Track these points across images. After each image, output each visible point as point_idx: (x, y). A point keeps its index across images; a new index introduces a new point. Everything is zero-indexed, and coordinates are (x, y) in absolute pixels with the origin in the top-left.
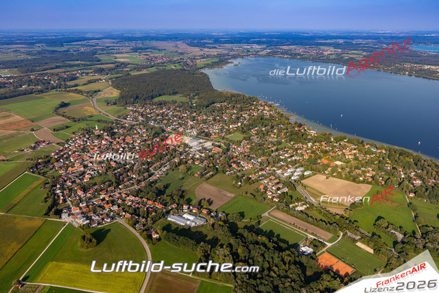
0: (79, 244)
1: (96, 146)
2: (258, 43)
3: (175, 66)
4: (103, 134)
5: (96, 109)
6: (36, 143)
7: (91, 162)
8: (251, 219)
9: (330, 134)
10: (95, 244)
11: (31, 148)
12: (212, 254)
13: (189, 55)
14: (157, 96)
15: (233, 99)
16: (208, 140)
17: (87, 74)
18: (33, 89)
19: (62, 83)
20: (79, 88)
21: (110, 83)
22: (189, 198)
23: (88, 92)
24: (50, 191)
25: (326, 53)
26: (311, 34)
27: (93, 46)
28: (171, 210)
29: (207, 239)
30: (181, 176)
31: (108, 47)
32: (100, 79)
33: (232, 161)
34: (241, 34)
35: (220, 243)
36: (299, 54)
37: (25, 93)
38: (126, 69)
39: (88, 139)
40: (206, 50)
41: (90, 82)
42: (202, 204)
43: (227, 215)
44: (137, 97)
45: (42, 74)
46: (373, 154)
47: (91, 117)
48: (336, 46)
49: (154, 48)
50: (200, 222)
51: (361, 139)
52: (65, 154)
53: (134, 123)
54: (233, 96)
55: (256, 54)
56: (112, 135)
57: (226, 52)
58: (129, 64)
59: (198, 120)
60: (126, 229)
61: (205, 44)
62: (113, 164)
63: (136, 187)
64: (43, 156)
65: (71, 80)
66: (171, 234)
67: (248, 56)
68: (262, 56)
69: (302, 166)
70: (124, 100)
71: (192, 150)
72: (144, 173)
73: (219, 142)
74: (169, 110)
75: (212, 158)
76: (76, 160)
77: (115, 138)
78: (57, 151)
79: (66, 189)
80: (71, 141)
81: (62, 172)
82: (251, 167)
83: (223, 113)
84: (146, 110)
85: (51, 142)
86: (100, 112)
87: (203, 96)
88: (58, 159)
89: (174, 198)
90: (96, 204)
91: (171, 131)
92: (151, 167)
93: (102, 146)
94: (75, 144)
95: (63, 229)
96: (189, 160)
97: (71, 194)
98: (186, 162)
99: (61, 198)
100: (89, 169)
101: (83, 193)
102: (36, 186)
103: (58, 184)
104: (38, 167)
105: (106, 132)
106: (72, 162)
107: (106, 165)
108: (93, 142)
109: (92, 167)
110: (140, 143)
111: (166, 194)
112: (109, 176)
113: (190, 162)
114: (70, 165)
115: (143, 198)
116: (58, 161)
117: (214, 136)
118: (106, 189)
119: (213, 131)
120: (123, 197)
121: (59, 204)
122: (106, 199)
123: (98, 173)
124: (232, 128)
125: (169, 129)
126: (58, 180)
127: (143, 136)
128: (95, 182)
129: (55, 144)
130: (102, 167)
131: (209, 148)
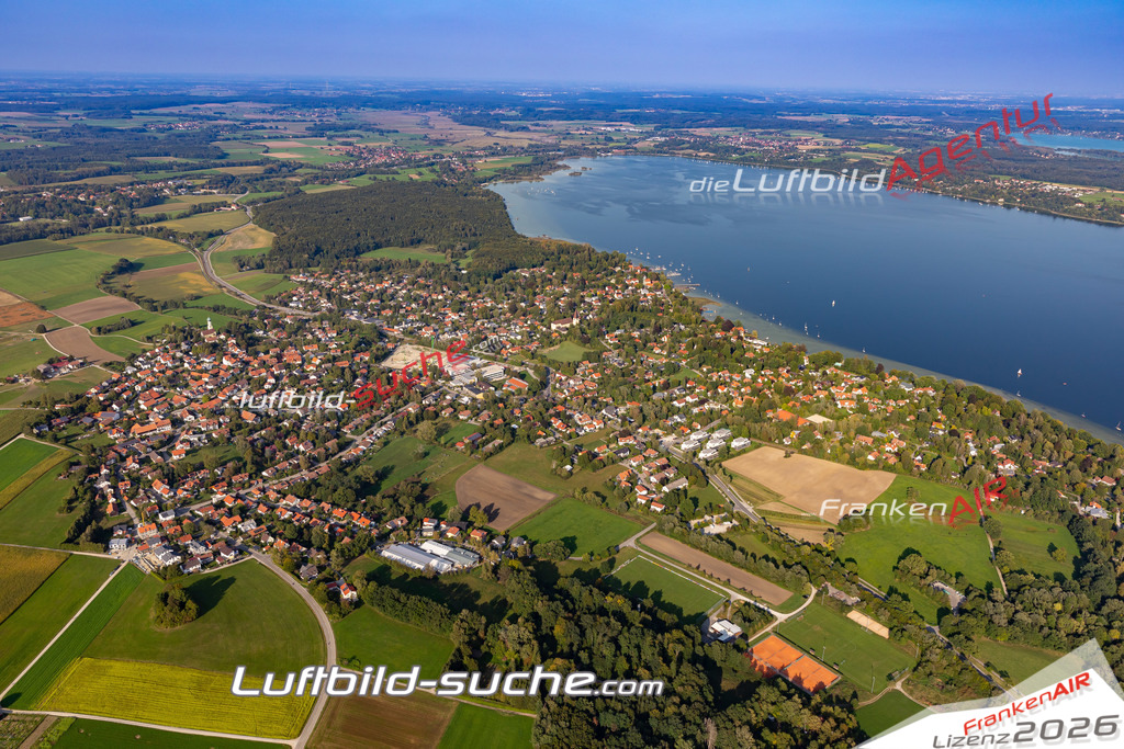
0: (153, 615)
1: (206, 371)
2: (635, 119)
3: (420, 174)
4: (225, 342)
5: (211, 280)
6: (51, 362)
7: (191, 413)
8: (592, 554)
9: (802, 349)
10: (193, 613)
11: (37, 374)
12: (490, 638)
13: (458, 147)
14: (369, 249)
15: (564, 258)
16: (495, 359)
17: (191, 189)
18: (47, 225)
19: (124, 212)
20: (167, 225)
21: (250, 213)
22: (440, 503)
23: (192, 236)
24: (82, 483)
25: (803, 148)
26: (768, 100)
27: (209, 118)
28: (391, 531)
29: (480, 602)
30: (421, 449)
31: (248, 122)
32: (225, 204)
33: (552, 411)
34: (592, 95)
35: (510, 613)
36: (736, 150)
37: (26, 236)
38: (294, 179)
39: (187, 353)
40: (502, 133)
41: (198, 210)
42: (471, 518)
43: (533, 544)
44: (318, 251)
45: (71, 189)
46: (903, 398)
47: (197, 298)
48: (830, 130)
49: (368, 127)
50: (464, 561)
51: (876, 361)
52: (124, 391)
53: (308, 315)
54: (563, 250)
55: (628, 147)
56: (249, 345)
57: (550, 141)
58: (301, 166)
59: (471, 309)
60: (273, 579)
61: (498, 118)
62: (249, 418)
63: (306, 475)
64: (66, 396)
65: (148, 205)
66: (387, 589)
67: (606, 151)
68: (644, 153)
69: (727, 426)
70: (283, 258)
71: (452, 384)
72: (326, 440)
73: (523, 364)
74: (399, 283)
75: (501, 405)
76: (153, 406)
77: (257, 353)
78: (105, 384)
79: (126, 478)
80: (141, 359)
81: (116, 435)
82: (600, 428)
83: (535, 294)
84: (339, 283)
85: (89, 360)
86: (221, 286)
87: (488, 249)
88: (107, 403)
89: (400, 501)
90: (199, 516)
91: (402, 336)
92: (345, 424)
93: (222, 373)
94: (153, 366)
95: (112, 577)
96: (443, 409)
97: (137, 492)
98: (437, 414)
99: (109, 502)
100: (185, 430)
101: (168, 487)
102: (46, 469)
103: (104, 466)
104: (54, 423)
105: (234, 336)
106: (142, 411)
107: (230, 419)
108: (198, 360)
109: (194, 425)
110: (321, 367)
111: (381, 493)
112: (237, 448)
113: (445, 414)
114: (137, 419)
115: (321, 502)
116: (105, 408)
117: (510, 350)
118: (227, 480)
119: (508, 337)
120: (270, 500)
121: (105, 515)
122: (227, 503)
123: (209, 440)
124: (557, 332)
125: (395, 332)
126: (104, 455)
127: (330, 349)
128: (199, 462)
129: (101, 366)
130: (220, 424)
131: (497, 379)
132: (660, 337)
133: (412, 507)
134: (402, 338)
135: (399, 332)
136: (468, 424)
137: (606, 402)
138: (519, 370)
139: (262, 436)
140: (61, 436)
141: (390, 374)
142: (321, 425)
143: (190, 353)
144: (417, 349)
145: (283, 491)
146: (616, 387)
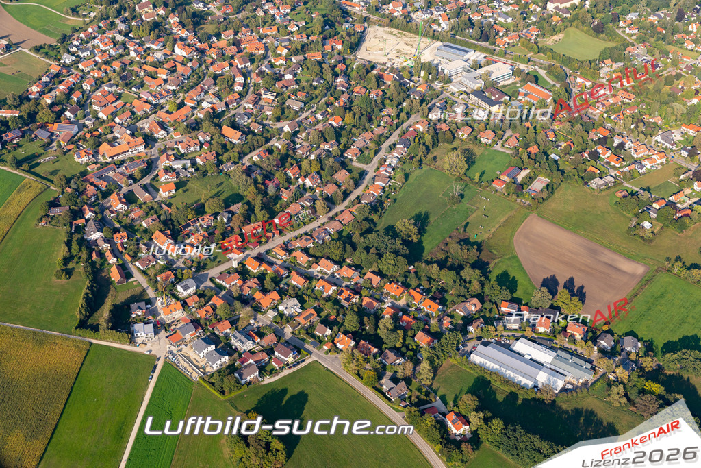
1: (158, 64)
4: (165, 18)
7: (162, 125)
10: (281, 457)
16: (493, 52)
22: (506, 275)
24: (71, 235)
30: (458, 189)
33: (593, 136)
39: (126, 35)
52: (71, 90)
56: (196, 24)
62: (234, 136)
63: (325, 225)
71: (453, 88)
72: (333, 171)
73: (528, 60)
75: (528, 124)
76: (114, 114)
77: (209, 37)
78: (45, 79)
79: (117, 225)
80: (75, 43)
81: (84, 159)
82: (662, 164)
85: (14, 41)
88: (57, 109)
89: (462, 273)
90: (225, 288)
92: (347, 147)
93: (179, 66)
94: (93, 54)
95: (152, 383)
96: (458, 127)
97: (138, 248)
98: (453, 134)
99: (110, 262)
100: (162, 152)
101: (172, 242)
102: (20, 210)
103: (86, 206)
104: (5, 138)
105: (173, 11)
106: (102, 122)
107: (211, 137)
108: (145, 47)
109: (171, 144)
110: (291, 60)
111: (426, 255)
112: (232, 181)
113: (463, 135)
114: (100, 134)
115: (362, 268)
116: (58, 116)
117: (507, 39)
118: (237, 230)
119: (496, 19)
120: (300, 265)
121: (112, 283)
122: (250, 268)
123: (195, 167)
124: (557, 14)
125: (357, 8)
126: (81, 190)
127: (292, 33)
128: (196, 202)
129: (30, 51)
130: (202, 145)
131: (507, 83)
132: (688, 25)
133: (482, 285)
134: (367, 15)
135: (361, 8)
136: (495, 150)
137: (655, 124)
138: (526, 69)
139: (255, 164)
140: (19, 158)
141: (375, 72)
142: (318, 147)
143: (130, 35)
144: (391, 33)
145: (311, 252)
146: (666, 103)
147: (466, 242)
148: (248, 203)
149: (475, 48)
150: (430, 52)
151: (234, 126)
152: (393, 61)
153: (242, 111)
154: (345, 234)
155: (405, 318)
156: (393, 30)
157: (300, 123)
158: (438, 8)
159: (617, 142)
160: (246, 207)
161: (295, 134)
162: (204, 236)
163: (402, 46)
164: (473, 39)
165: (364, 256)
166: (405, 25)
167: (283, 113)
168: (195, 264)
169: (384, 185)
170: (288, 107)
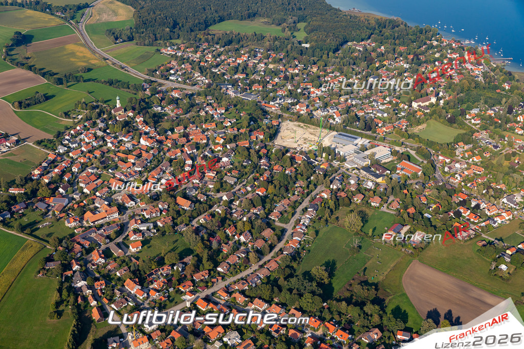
1: (128, 152)
4: (133, 118)
5: (94, 52)
7: (131, 197)
14: (215, 22)
16: (375, 138)
22: (398, 307)
23: (64, 9)
24: (62, 283)
30: (356, 242)
33: (455, 199)
39: (105, 131)
44: (175, 24)
47: (89, 70)
52: (63, 173)
53: (190, 89)
54: (382, 25)
56: (156, 122)
62: (185, 205)
63: (256, 272)
70: (148, 31)
71: (347, 165)
72: (261, 230)
73: (402, 144)
74: (255, 56)
75: (405, 191)
76: (95, 190)
77: (166, 131)
78: (44, 164)
79: (97, 275)
80: (67, 137)
81: (73, 224)
82: (509, 220)
83: (377, 69)
84: (204, 56)
85: (22, 137)
86: (105, 59)
87: (318, 23)
88: (53, 186)
89: (365, 309)
91: (280, 112)
92: (270, 211)
93: (144, 154)
94: (80, 145)
96: (353, 194)
97: (113, 293)
98: (350, 200)
99: (92, 305)
100: (132, 217)
101: (140, 287)
102: (23, 264)
103: (73, 261)
104: (14, 209)
105: (139, 113)
106: (87, 196)
107: (168, 206)
108: (118, 140)
109: (138, 211)
110: (226, 147)
111: (336, 294)
112: (185, 239)
113: (357, 200)
114: (85, 205)
115: (287, 306)
116: (54, 192)
117: (384, 129)
118: (189, 277)
119: (375, 114)
120: (239, 304)
121: (93, 321)
122: (200, 307)
123: (157, 229)
124: (420, 110)
125: (273, 109)
126: (70, 248)
127: (226, 127)
128: (158, 255)
129: (33, 144)
130: (161, 211)
131: (387, 161)
132: (517, 116)
133: (381, 317)
134: (281, 113)
135: (276, 108)
136: (382, 211)
137: (501, 189)
138: (400, 150)
139: (201, 225)
140: (24, 224)
141: (288, 154)
142: (249, 211)
143: (108, 131)
144: (299, 126)
145: (247, 293)
146: (507, 174)
147: (365, 283)
148: (197, 256)
149: (362, 136)
150: (329, 139)
151: (185, 196)
152: (302, 147)
153: (191, 186)
154: (272, 278)
155: (323, 345)
156: (300, 124)
157: (234, 194)
158: (332, 107)
159: (473, 204)
160: (196, 258)
161: (231, 202)
162: (164, 282)
163: (307, 135)
164: (359, 129)
165: (288, 296)
166: (309, 120)
167: (222, 186)
168: (157, 305)
169: (300, 239)
170: (226, 182)
